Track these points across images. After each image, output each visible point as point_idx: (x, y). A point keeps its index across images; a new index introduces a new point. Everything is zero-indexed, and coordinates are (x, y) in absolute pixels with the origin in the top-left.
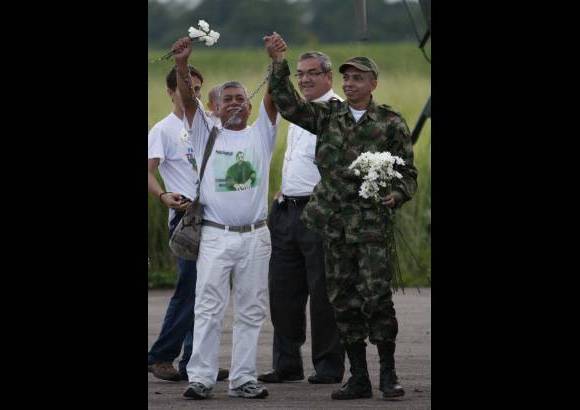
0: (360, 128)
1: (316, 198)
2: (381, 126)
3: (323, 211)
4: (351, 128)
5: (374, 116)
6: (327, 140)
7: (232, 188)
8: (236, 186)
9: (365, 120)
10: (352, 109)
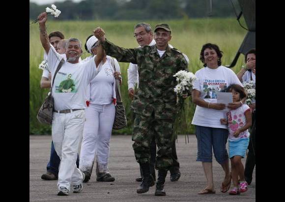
0: (163, 61)
1: (138, 98)
2: (173, 59)
3: (143, 103)
4: (158, 60)
5: (169, 54)
6: (145, 67)
7: (61, 91)
8: (63, 90)
9: (165, 56)
10: (158, 51)
